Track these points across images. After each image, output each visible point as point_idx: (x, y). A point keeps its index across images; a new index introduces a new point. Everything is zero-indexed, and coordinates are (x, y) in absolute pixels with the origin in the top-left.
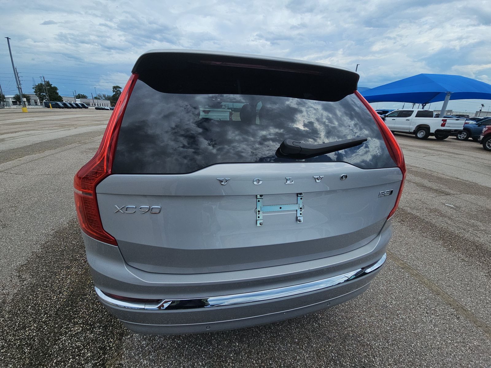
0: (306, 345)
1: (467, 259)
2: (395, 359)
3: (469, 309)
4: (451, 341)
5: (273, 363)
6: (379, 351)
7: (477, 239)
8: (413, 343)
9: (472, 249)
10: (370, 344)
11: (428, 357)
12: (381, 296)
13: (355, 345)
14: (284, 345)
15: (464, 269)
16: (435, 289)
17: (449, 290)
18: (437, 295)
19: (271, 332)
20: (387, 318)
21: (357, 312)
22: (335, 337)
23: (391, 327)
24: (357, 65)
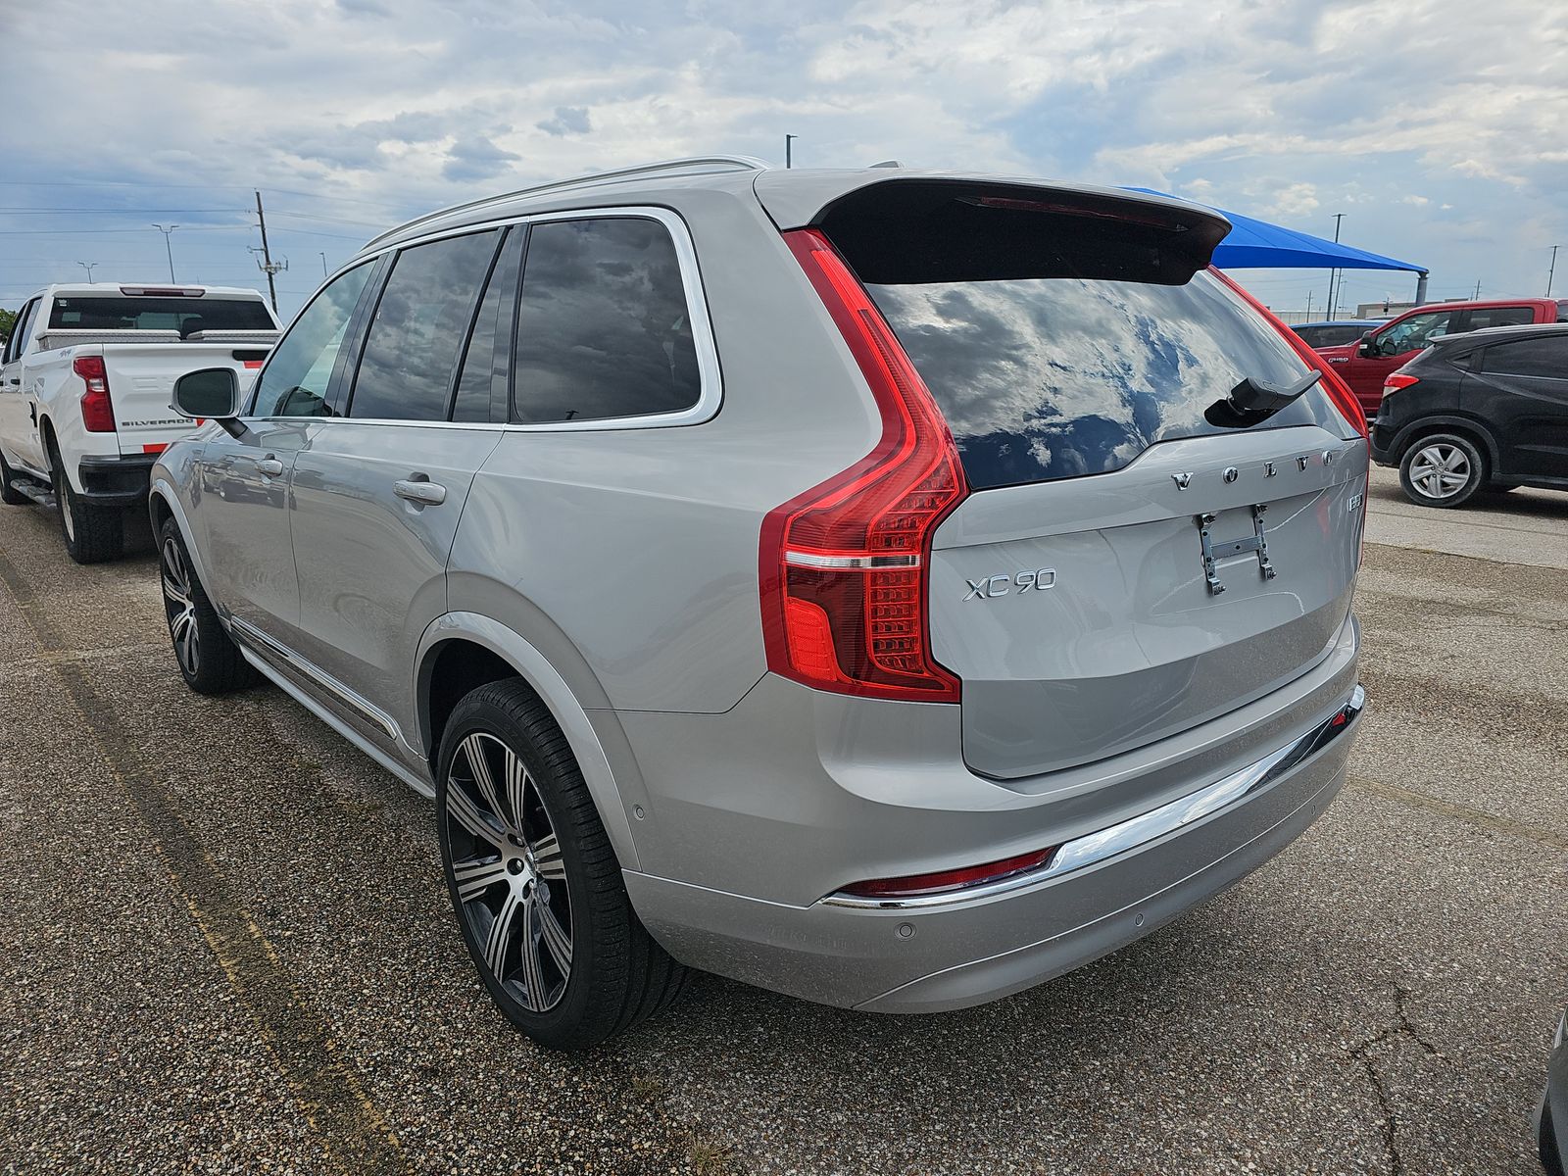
0: (1250, 996)
1: (1422, 719)
2: (1434, 946)
3: (1498, 815)
4: (1507, 880)
5: (1216, 1056)
6: (1396, 946)
7: (1415, 670)
8: (1443, 908)
9: (1419, 694)
10: (1369, 941)
11: (1488, 920)
12: (1317, 847)
13: (1344, 955)
14: (1205, 1017)
15: (1432, 740)
16: (1406, 795)
17: (1434, 791)
18: (1418, 806)
19: (1151, 1007)
20: (1362, 884)
21: (1296, 893)
22: (1293, 957)
23: (1382, 895)
24: (789, 137)
